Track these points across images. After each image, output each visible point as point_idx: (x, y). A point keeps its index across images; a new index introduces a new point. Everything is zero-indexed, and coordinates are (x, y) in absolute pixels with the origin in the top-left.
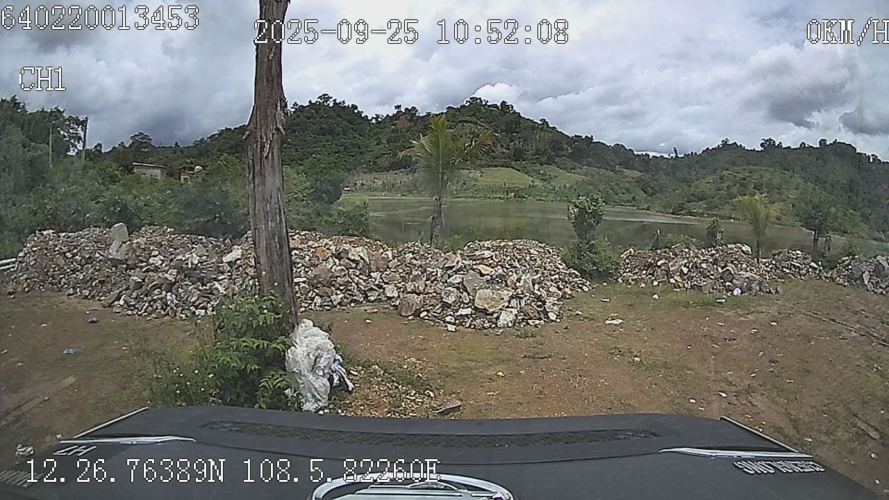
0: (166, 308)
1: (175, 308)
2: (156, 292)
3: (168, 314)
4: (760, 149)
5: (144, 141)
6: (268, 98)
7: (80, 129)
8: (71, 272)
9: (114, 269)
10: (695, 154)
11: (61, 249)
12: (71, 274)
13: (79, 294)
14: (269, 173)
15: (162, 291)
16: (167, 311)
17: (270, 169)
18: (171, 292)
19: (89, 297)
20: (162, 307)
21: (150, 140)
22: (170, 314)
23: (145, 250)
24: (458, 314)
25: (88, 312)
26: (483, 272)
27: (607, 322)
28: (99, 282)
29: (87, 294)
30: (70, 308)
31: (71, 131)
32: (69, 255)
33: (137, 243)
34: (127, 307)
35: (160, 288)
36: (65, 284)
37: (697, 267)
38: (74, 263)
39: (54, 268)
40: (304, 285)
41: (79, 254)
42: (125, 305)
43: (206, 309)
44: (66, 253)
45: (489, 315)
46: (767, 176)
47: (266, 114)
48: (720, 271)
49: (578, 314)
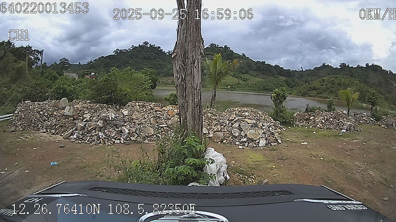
0: (99, 140)
1: (104, 140)
2: (93, 131)
3: (100, 143)
4: (340, 67)
5: (66, 61)
6: (196, 37)
7: (39, 55)
8: (43, 121)
9: (67, 120)
10: (311, 69)
11: (37, 110)
12: (43, 122)
13: (49, 132)
14: (196, 75)
15: (96, 131)
16: (100, 141)
17: (197, 73)
18: (101, 131)
19: (55, 134)
20: (97, 139)
21: (68, 61)
22: (102, 142)
23: (81, 111)
24: (241, 141)
25: (57, 142)
26: (248, 122)
27: (302, 143)
28: (59, 126)
29: (54, 132)
30: (46, 139)
31: (35, 56)
32: (41, 113)
33: (76, 107)
34: (78, 139)
35: (95, 129)
36: (40, 127)
37: (328, 120)
38: (44, 117)
39: (35, 119)
40: (166, 128)
41: (46, 112)
42: (77, 138)
43: (120, 139)
44: (40, 112)
45: (254, 141)
46: (343, 80)
47: (195, 45)
48: (337, 122)
49: (289, 141)
